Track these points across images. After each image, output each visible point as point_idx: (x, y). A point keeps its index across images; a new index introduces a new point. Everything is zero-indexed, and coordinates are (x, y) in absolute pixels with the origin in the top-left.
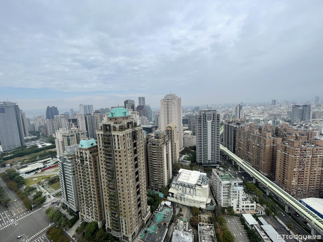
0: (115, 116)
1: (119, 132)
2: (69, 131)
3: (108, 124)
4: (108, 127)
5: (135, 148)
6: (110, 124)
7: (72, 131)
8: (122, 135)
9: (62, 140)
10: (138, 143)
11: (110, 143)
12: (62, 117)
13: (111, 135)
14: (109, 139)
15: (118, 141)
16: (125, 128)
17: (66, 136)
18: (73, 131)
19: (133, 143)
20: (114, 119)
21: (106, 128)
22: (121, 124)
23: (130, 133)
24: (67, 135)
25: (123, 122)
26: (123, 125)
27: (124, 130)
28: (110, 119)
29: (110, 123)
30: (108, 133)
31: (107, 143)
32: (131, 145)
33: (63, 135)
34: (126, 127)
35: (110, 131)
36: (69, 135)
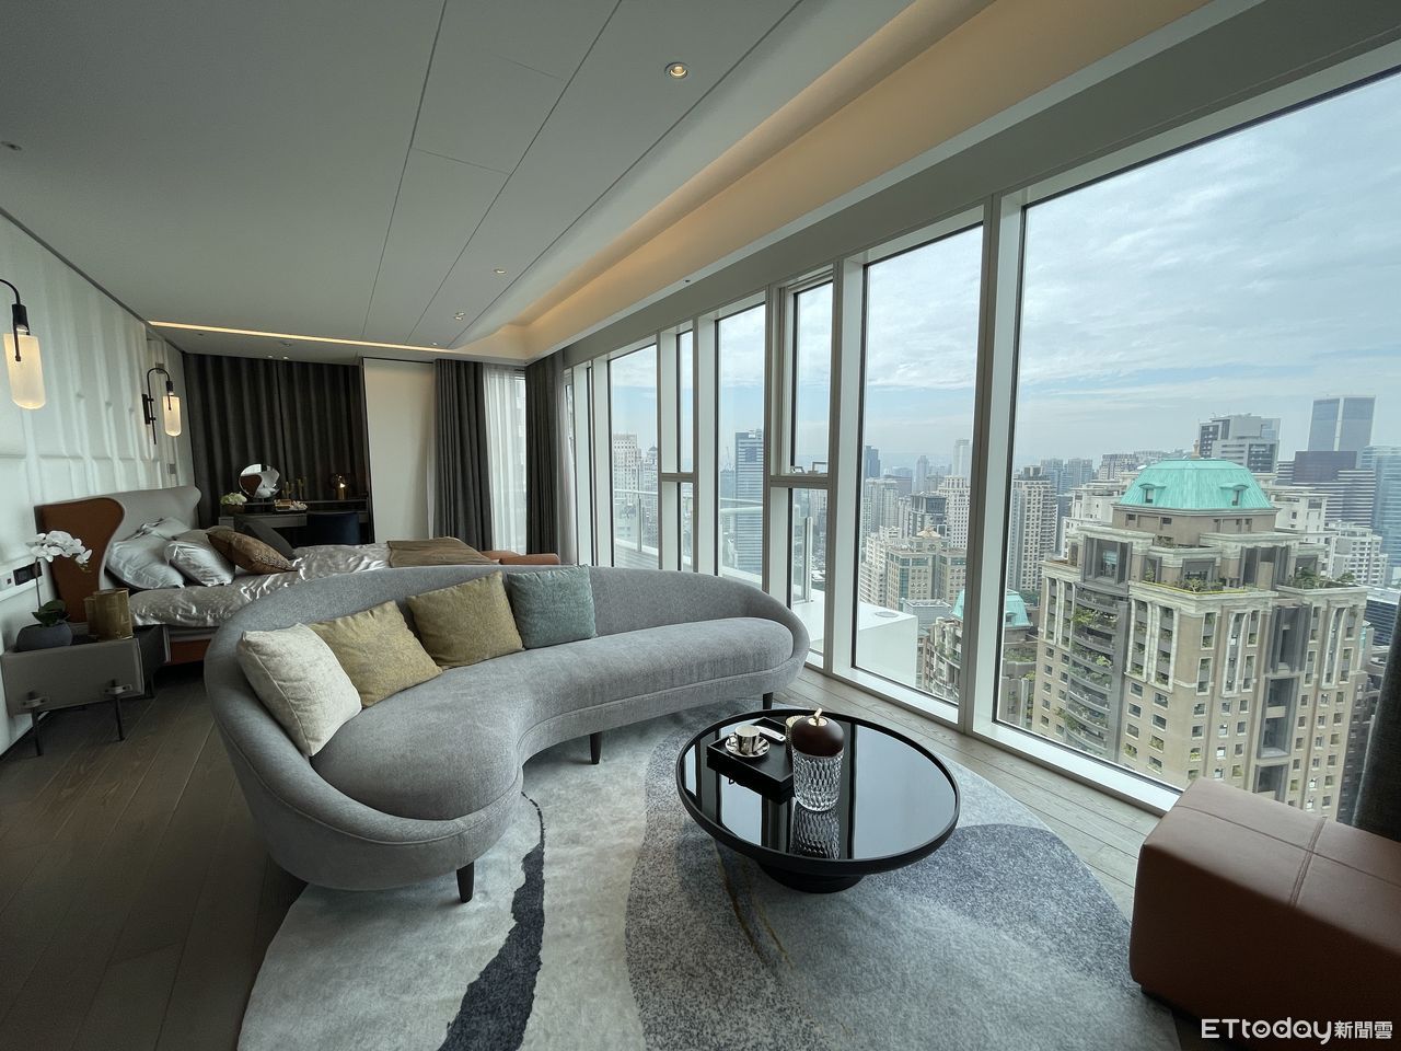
0: (1164, 503)
1: (1177, 593)
2: (911, 543)
3: (1116, 539)
4: (1112, 558)
5: (1276, 712)
6: (1126, 541)
7: (919, 545)
8: (1202, 613)
9: (883, 571)
10: (1304, 688)
11: (1109, 637)
12: (889, 487)
13: (1121, 599)
14: (1109, 615)
15: (1161, 636)
16: (1224, 581)
17: (897, 558)
18: (926, 545)
19: (1271, 676)
20: (1153, 515)
21: (1102, 559)
22: (1197, 554)
23: (1254, 614)
24: (901, 555)
25: (1211, 543)
26: (1213, 561)
27: (1219, 589)
28: (1131, 517)
29: (1126, 537)
30: (1107, 585)
31: (1091, 632)
32: (1246, 686)
33: (887, 554)
34: (1232, 572)
35: (1121, 579)
36: (911, 556)
